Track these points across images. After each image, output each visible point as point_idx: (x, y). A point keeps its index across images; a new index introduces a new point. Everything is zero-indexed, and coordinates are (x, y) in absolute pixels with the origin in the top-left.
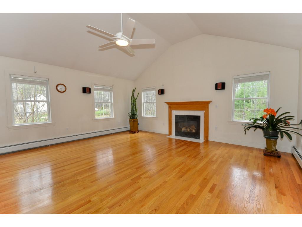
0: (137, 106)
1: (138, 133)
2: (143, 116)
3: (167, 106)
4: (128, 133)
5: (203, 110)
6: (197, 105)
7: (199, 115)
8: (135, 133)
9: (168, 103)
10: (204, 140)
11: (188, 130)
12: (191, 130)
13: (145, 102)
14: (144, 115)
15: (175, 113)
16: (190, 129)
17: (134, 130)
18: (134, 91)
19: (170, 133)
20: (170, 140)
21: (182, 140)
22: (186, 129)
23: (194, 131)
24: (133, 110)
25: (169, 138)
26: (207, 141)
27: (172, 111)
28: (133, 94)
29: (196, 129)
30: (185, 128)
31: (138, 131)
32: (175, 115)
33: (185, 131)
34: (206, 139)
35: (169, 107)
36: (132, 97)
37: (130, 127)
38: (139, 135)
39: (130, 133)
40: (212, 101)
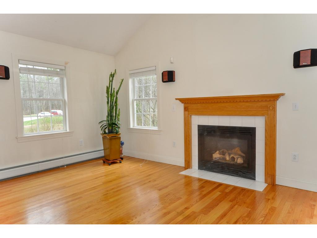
0: (118, 107)
1: (120, 162)
2: (131, 127)
3: (181, 106)
4: (99, 165)
5: (262, 115)
6: (247, 104)
7: (253, 126)
8: (114, 163)
9: (182, 100)
10: (266, 182)
11: (228, 158)
12: (233, 159)
13: (136, 98)
14: (133, 124)
15: (198, 120)
16: (232, 156)
17: (112, 158)
18: (112, 76)
19: (188, 165)
20: (189, 180)
21: (214, 183)
22: (221, 156)
23: (240, 161)
24: (111, 116)
25: (186, 177)
26: (272, 186)
27: (191, 116)
28: (111, 81)
29: (244, 155)
30: (220, 154)
31: (122, 159)
32: (199, 126)
33: (221, 161)
34: (269, 180)
35: (186, 109)
36: (108, 88)
37: (104, 150)
38: (124, 167)
39: (104, 162)
40: (283, 95)
